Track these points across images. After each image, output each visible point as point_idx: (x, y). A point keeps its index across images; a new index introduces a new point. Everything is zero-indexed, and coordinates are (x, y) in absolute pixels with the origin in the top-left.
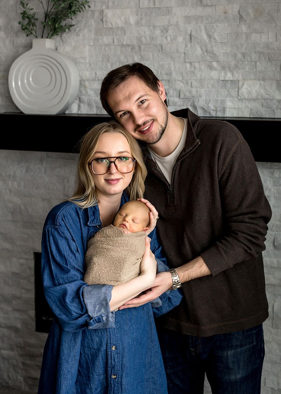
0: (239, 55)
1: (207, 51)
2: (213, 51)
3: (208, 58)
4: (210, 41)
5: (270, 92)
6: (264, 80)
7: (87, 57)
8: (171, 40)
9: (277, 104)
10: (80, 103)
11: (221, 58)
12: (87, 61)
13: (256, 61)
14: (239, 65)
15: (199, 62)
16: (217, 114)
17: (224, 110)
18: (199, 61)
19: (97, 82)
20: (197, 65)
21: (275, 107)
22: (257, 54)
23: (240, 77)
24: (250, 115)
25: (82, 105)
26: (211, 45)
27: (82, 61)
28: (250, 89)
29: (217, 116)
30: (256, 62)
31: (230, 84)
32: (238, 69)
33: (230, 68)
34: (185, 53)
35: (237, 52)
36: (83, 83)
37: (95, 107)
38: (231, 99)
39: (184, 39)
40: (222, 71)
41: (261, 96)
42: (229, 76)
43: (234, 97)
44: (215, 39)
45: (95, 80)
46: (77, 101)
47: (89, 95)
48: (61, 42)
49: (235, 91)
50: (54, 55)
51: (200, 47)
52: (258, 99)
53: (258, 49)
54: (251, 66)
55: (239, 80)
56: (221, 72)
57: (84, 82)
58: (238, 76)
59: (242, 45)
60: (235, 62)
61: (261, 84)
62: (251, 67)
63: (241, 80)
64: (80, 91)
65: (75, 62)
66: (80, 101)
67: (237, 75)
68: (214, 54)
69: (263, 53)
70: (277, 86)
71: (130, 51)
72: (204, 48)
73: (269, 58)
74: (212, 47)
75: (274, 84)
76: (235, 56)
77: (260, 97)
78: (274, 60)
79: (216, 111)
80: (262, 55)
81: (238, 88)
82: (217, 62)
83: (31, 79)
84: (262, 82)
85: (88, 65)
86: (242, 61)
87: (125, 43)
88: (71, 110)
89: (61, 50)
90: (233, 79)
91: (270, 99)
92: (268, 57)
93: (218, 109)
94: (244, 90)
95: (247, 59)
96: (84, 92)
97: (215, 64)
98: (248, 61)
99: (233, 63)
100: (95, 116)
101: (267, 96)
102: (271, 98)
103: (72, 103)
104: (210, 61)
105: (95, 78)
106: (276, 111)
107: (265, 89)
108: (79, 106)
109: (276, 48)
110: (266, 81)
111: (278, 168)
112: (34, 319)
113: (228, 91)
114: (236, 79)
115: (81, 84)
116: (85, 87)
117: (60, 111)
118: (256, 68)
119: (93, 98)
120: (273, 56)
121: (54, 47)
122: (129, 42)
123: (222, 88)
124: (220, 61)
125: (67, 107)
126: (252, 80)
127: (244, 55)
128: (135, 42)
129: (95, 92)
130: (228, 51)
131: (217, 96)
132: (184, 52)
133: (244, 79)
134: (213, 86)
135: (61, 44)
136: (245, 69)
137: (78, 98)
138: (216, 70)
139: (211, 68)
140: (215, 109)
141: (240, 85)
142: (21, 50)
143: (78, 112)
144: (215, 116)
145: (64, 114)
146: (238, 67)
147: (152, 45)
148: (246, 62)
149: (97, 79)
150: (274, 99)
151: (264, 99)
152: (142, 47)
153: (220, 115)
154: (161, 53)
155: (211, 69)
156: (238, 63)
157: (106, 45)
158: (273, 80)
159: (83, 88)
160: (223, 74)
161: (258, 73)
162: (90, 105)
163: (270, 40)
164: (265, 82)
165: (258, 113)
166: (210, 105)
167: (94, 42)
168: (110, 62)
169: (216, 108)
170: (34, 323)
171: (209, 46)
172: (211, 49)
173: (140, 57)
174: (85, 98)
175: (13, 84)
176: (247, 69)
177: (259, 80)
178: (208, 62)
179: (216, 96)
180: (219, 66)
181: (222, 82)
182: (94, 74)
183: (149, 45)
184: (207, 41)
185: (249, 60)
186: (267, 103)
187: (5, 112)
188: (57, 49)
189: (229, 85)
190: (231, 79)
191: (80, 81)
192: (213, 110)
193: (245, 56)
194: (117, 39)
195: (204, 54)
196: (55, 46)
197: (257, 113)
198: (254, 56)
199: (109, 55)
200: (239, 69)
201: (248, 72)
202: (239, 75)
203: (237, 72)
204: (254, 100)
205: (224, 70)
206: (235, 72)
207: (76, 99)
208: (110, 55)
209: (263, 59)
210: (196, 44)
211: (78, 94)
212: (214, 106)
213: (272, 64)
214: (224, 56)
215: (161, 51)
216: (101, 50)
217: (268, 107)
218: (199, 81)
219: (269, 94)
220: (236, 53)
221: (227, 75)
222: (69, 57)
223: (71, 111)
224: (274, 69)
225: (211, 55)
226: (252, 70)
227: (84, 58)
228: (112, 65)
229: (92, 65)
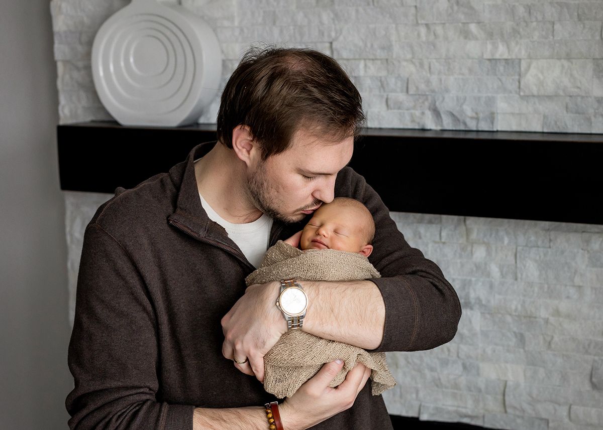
0: (521, 11)
1: (458, 3)
2: (470, 3)
3: (462, 17)
5: (581, 82)
6: (569, 57)
7: (236, 14)
9: (596, 105)
11: (486, 16)
12: (236, 23)
13: (553, 20)
14: (521, 30)
15: (444, 24)
16: (479, 125)
17: (492, 117)
18: (443, 22)
20: (439, 30)
21: (591, 111)
22: (555, 7)
23: (523, 52)
24: (543, 128)
27: (226, 23)
28: (542, 77)
29: (480, 129)
30: (553, 23)
31: (504, 67)
32: (519, 36)
33: (502, 35)
34: (416, 7)
35: (517, 4)
38: (506, 95)
40: (488, 42)
41: (564, 91)
42: (502, 51)
43: (511, 92)
49: (513, 79)
52: (557, 95)
54: (543, 30)
55: (520, 60)
56: (486, 43)
58: (519, 50)
60: (512, 23)
61: (563, 66)
62: (544, 33)
63: (524, 59)
65: (213, 25)
67: (516, 50)
68: (472, 8)
69: (567, 6)
70: (594, 70)
71: (314, 5)
73: (578, 15)
75: (590, 66)
76: (512, 11)
77: (561, 93)
78: (588, 19)
79: (477, 119)
80: (565, 10)
81: (520, 75)
82: (479, 23)
83: (132, 60)
84: (566, 63)
85: (237, 32)
86: (525, 21)
89: (188, 4)
90: (509, 57)
91: (582, 97)
92: (576, 14)
93: (481, 115)
94: (531, 79)
95: (536, 18)
97: (473, 27)
98: (537, 21)
99: (509, 25)
101: (576, 90)
102: (584, 95)
104: (465, 21)
106: (593, 119)
107: (571, 75)
110: (574, 61)
111: (598, 233)
113: (500, 80)
114: (514, 57)
117: (184, 121)
118: (553, 36)
120: (587, 11)
123: (488, 74)
124: (483, 22)
126: (547, 59)
127: (529, 9)
130: (499, 2)
131: (479, 91)
132: (415, 4)
133: (530, 57)
134: (471, 70)
136: (533, 38)
138: (477, 39)
139: (466, 35)
140: (474, 115)
141: (522, 69)
144: (475, 129)
145: (198, 124)
146: (519, 33)
148: (535, 24)
150: (591, 97)
151: (571, 96)
153: (484, 126)
154: (372, 6)
155: (466, 38)
156: (517, 25)
158: (587, 58)
160: (489, 47)
161: (557, 45)
164: (572, 63)
165: (558, 123)
166: (465, 107)
168: (277, 24)
169: (477, 114)
173: (332, 16)
176: (535, 38)
177: (559, 59)
178: (460, 25)
179: (476, 91)
180: (482, 32)
181: (487, 62)
185: (540, 18)
186: (576, 105)
189: (502, 68)
190: (506, 56)
191: (224, 61)
192: (472, 118)
193: (532, 11)
195: (452, 8)
197: (556, 123)
198: (550, 12)
199: (274, 12)
200: (521, 38)
201: (539, 42)
203: (517, 43)
204: (550, 97)
205: (491, 39)
206: (513, 44)
208: (277, 12)
209: (568, 17)
212: (472, 109)
213: (584, 27)
214: (491, 12)
215: (371, 3)
216: (261, 2)
217: (577, 112)
218: (444, 60)
219: (579, 85)
220: (514, 6)
221: (497, 48)
222: (202, 18)
223: (209, 119)
224: (590, 37)
225: (466, 10)
226: (546, 38)
227: (231, 18)
228: (281, 31)
229: (245, 30)
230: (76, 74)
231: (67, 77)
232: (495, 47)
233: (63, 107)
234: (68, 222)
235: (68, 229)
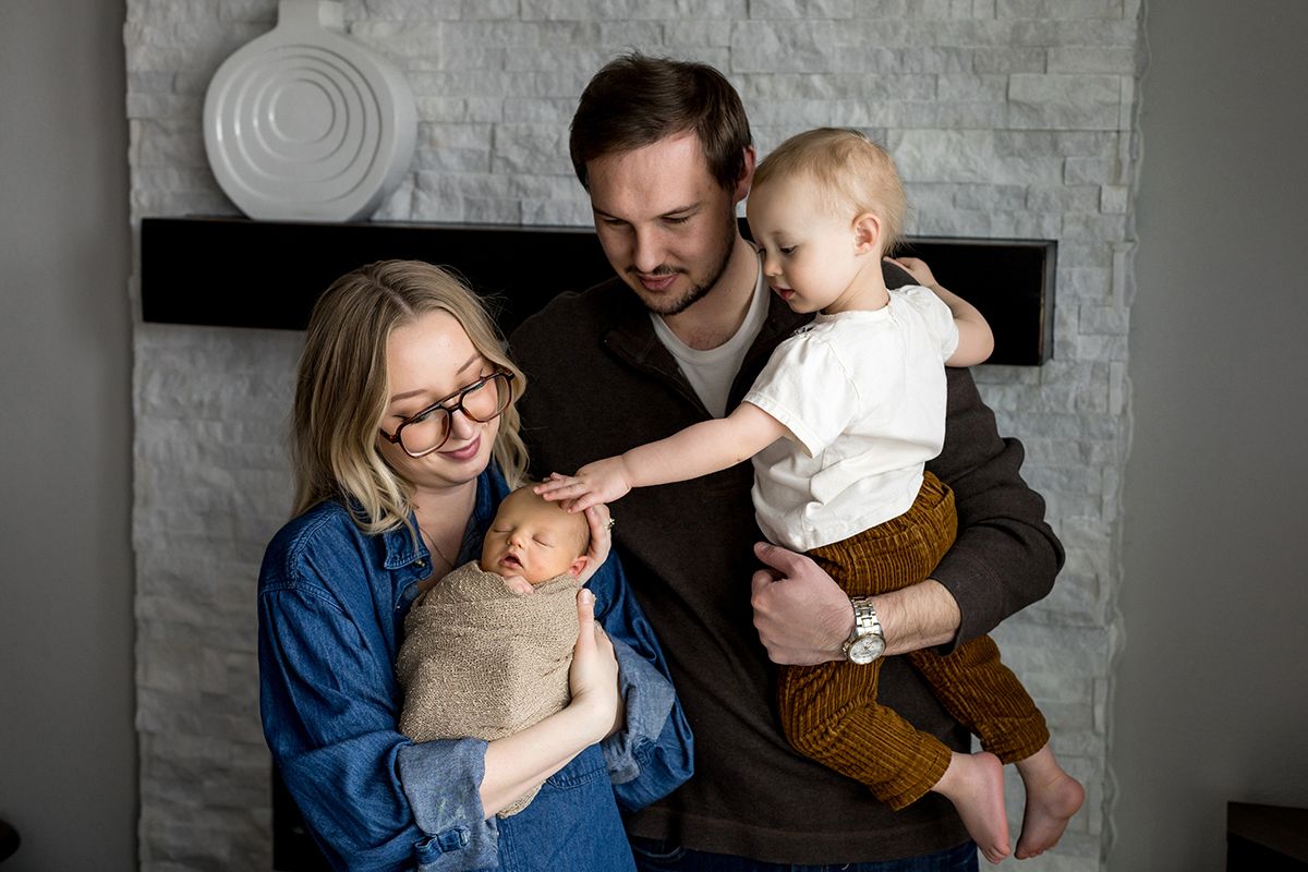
0: (889, 58)
1: (794, 44)
2: (812, 43)
3: (800, 65)
4: (804, 13)
5: (976, 163)
6: (958, 127)
7: (441, 52)
8: (691, 11)
9: (997, 197)
10: (416, 191)
11: (836, 64)
12: (441, 66)
13: (935, 72)
14: (889, 86)
15: (772, 74)
18: (770, 71)
19: (469, 128)
20: (765, 83)
21: (989, 205)
22: (938, 53)
23: (891, 118)
24: (918, 230)
25: (422, 196)
26: (807, 24)
27: (425, 66)
28: (918, 156)
30: (936, 77)
32: (885, 95)
33: (860, 93)
34: (729, 48)
35: (883, 48)
36: (427, 131)
37: (461, 201)
39: (727, 8)
40: (839, 102)
41: (951, 176)
42: (859, 117)
44: (819, 9)
45: (463, 123)
46: (409, 185)
47: (446, 168)
48: (363, 9)
50: (341, 45)
51: (776, 30)
52: (940, 183)
53: (944, 40)
54: (921, 87)
55: (886, 130)
56: (836, 104)
57: (431, 129)
58: (884, 115)
59: (896, 29)
60: (874, 75)
61: (949, 140)
62: (922, 91)
63: (892, 128)
64: (418, 154)
65: (404, 67)
66: (417, 185)
67: (882, 115)
68: (816, 52)
69: (958, 53)
70: (995, 146)
71: (568, 40)
72: (786, 37)
73: (974, 65)
74: (809, 31)
75: (989, 139)
76: (876, 58)
77: (947, 179)
78: (990, 72)
80: (955, 58)
82: (825, 74)
83: (271, 117)
84: (954, 136)
85: (440, 82)
86: (895, 74)
87: (553, 17)
88: (389, 210)
89: (362, 32)
90: (871, 125)
91: (977, 185)
92: (970, 64)
94: (902, 154)
95: (912, 69)
96: (429, 157)
97: (816, 80)
98: (912, 73)
99: (870, 79)
100: (462, 227)
101: (968, 174)
102: (980, 181)
103: (393, 191)
104: (804, 71)
105: (464, 117)
106: (992, 218)
107: (962, 153)
108: (414, 199)
109: (993, 39)
110: (966, 133)
111: (998, 384)
112: (270, 832)
114: (877, 125)
115: (420, 134)
116: (432, 142)
117: (359, 213)
118: (936, 95)
119: (458, 175)
120: (985, 60)
121: (340, 25)
122: (565, 14)
124: (831, 73)
125: (379, 201)
126: (925, 128)
127: (901, 56)
128: (584, 15)
129: (463, 157)
130: (857, 44)
132: (727, 44)
133: (901, 126)
135: (364, 15)
136: (906, 97)
137: (411, 176)
138: (822, 98)
139: (806, 91)
142: (240, 31)
143: (411, 216)
145: (369, 220)
146: (885, 90)
147: (632, 24)
148: (909, 77)
149: (468, 119)
150: (989, 185)
151: (960, 184)
152: (605, 31)
154: (660, 45)
155: (805, 95)
156: (884, 78)
157: (496, 21)
158: (985, 129)
159: (425, 147)
160: (840, 110)
162: (446, 196)
163: (979, 14)
164: (963, 135)
165: (942, 223)
167: (462, 11)
168: (508, 68)
170: (268, 847)
171: (801, 28)
172: (807, 38)
174: (431, 176)
175: (216, 132)
176: (910, 98)
177: (945, 129)
178: (797, 76)
180: (830, 88)
182: (461, 104)
183: (624, 24)
184: (796, 14)
185: (917, 70)
186: (969, 196)
187: (188, 215)
188: (349, 30)
190: (865, 124)
191: (419, 125)
193: (905, 59)
194: (531, 5)
195: (785, 52)
196: (345, 21)
197: (938, 222)
198: (932, 61)
199: (504, 50)
200: (888, 98)
201: (914, 105)
202: (886, 116)
203: (882, 105)
204: (929, 185)
205: (844, 98)
206: (876, 106)
207: (405, 178)
208: (508, 51)
209: (958, 69)
210: (764, 22)
211: (412, 165)
213: (982, 84)
214: (843, 58)
215: (660, 41)
216: (482, 34)
217: (970, 207)
218: (769, 129)
219: (972, 166)
220: (879, 51)
221: (852, 111)
222: (386, 54)
223: (389, 214)
224: (990, 98)
225: (807, 55)
226: (926, 98)
227: (433, 59)
228: (514, 80)
229: (456, 78)
230: (163, 141)
231: (147, 145)
232: (849, 110)
233: (138, 193)
234: (137, 380)
235: (137, 391)
